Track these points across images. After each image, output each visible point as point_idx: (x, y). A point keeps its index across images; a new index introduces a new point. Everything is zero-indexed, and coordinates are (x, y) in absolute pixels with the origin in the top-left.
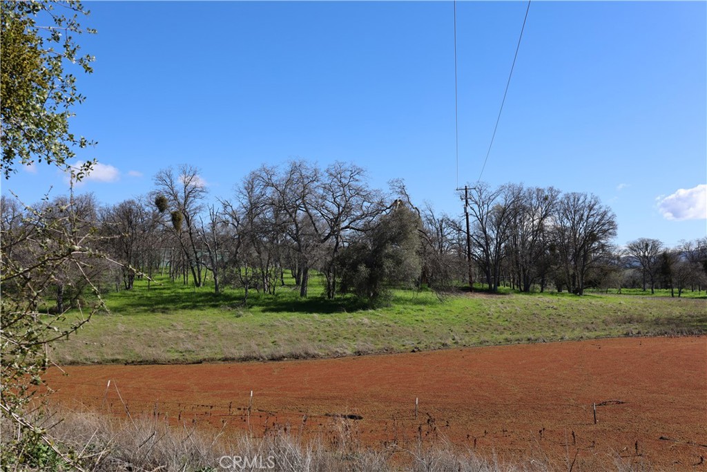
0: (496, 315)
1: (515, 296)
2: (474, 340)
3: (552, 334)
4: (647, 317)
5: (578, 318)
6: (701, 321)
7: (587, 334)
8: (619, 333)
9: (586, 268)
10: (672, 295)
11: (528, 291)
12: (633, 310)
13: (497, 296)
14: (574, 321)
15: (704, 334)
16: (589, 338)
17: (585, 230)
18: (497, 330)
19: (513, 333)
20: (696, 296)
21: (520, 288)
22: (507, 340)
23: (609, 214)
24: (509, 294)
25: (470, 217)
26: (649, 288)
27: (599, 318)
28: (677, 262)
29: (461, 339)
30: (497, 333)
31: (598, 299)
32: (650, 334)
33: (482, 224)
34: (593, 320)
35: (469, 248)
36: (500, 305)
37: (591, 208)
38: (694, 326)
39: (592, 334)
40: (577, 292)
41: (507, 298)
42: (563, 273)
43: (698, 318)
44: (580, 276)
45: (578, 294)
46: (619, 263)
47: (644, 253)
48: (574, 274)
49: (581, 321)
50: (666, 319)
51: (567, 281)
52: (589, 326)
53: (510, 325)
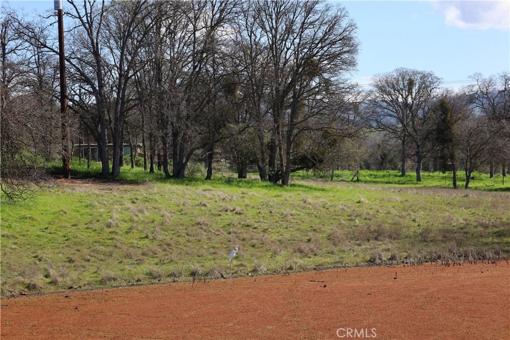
0: (125, 226)
1: (158, 188)
2: (88, 277)
3: (235, 262)
4: (409, 227)
5: (282, 230)
6: (500, 235)
7: (301, 262)
8: (358, 260)
9: (295, 131)
10: (454, 184)
11: (183, 176)
12: (382, 215)
13: (122, 187)
14: (275, 237)
15: (504, 259)
16: (304, 269)
17: (296, 53)
18: (129, 256)
19: (162, 263)
20: (497, 186)
21: (166, 170)
22: (150, 275)
23: (344, 23)
24: (143, 182)
25: (66, 20)
26: (412, 169)
27: (321, 232)
28: (466, 118)
29: (62, 276)
30: (130, 261)
31: (318, 194)
32: (412, 260)
33: (90, 34)
34: (311, 234)
35: (63, 86)
36: (129, 205)
37: (309, 10)
38: (486, 244)
39: (309, 262)
40: (278, 178)
41: (141, 191)
42: (253, 140)
43: (496, 230)
44: (284, 147)
45: (280, 182)
46: (358, 119)
47: (406, 99)
48: (273, 141)
49: (287, 236)
50: (440, 230)
51: (259, 156)
52: (304, 246)
53: (154, 246)
